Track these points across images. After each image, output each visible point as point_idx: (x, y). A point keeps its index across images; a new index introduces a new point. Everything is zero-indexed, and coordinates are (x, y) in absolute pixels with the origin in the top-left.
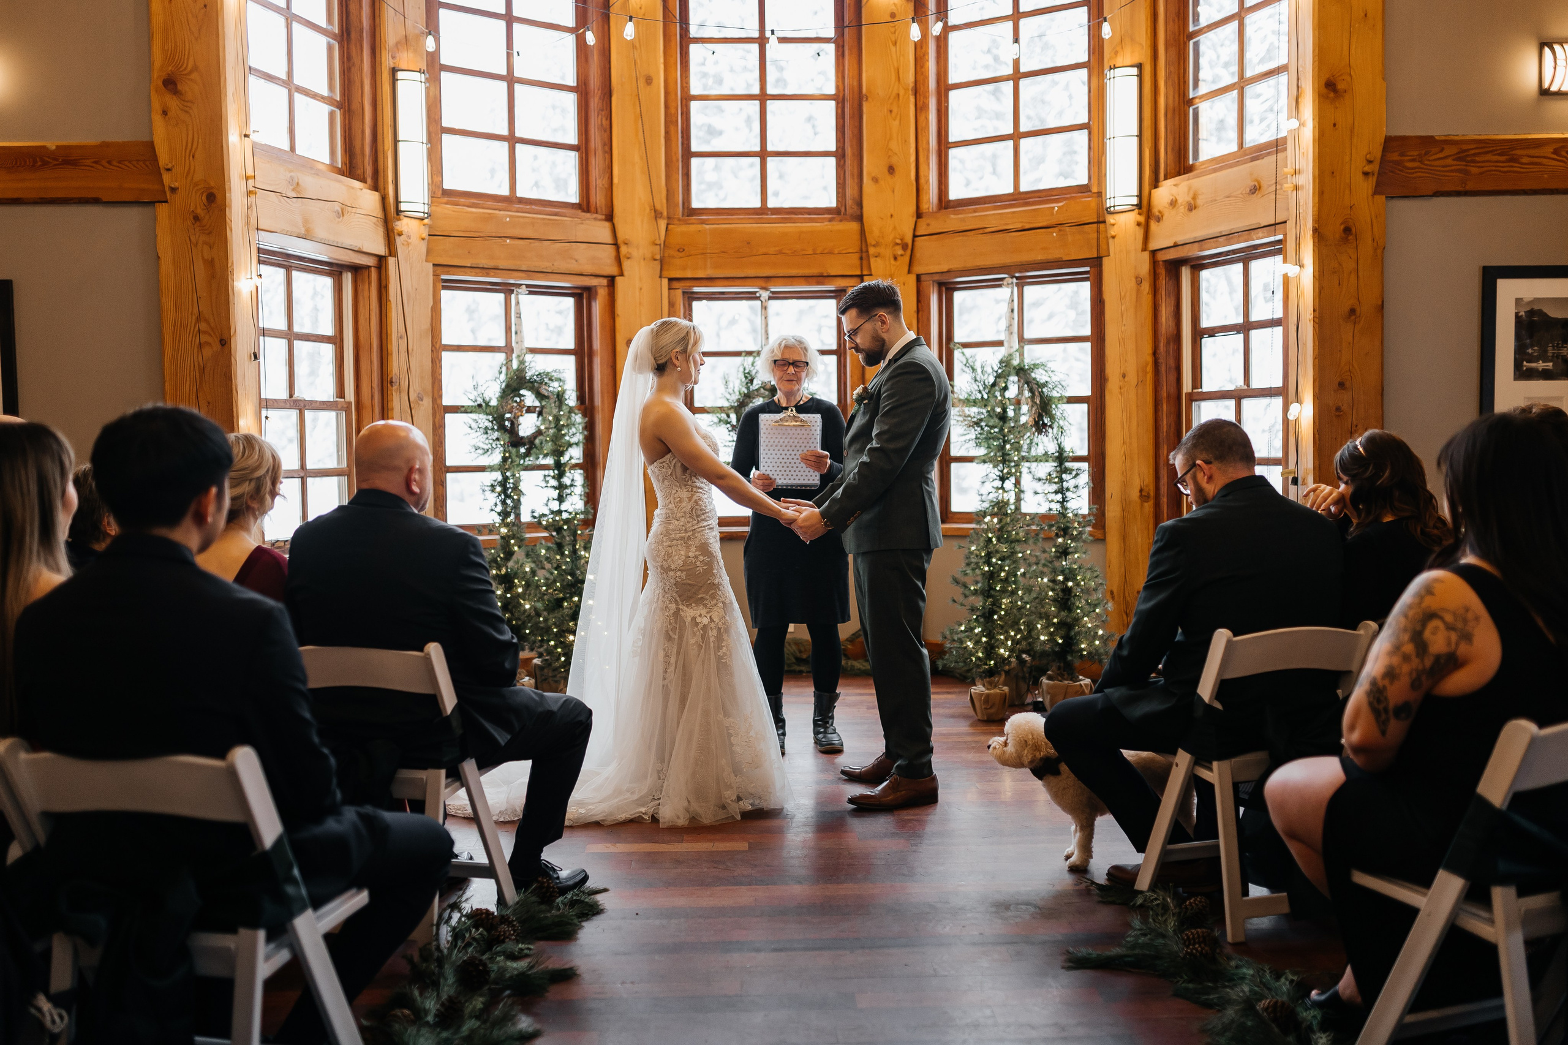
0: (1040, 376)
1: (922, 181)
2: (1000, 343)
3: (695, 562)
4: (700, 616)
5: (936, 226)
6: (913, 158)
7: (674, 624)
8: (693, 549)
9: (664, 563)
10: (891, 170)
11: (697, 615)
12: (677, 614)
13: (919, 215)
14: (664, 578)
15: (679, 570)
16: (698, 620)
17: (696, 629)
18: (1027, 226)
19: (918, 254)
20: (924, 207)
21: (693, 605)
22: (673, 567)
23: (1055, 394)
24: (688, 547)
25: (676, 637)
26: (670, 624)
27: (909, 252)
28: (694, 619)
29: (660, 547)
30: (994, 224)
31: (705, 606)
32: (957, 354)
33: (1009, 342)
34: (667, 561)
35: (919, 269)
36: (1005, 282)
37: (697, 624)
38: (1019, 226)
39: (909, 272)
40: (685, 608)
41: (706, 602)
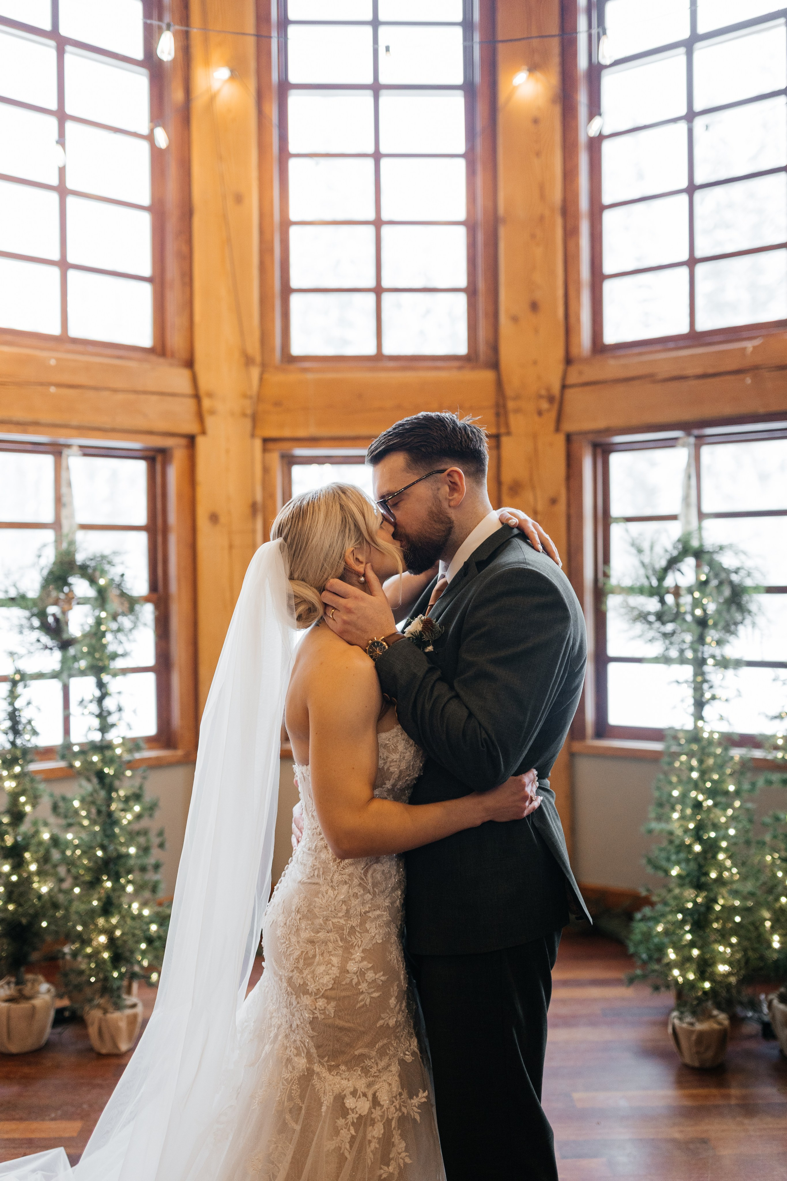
0: (727, 560)
1: (572, 320)
2: (674, 518)
3: (358, 983)
4: (354, 1093)
5: (591, 373)
6: (560, 292)
7: (298, 1101)
8: (358, 954)
9: (296, 974)
10: (534, 306)
11: (347, 1092)
12: (307, 1077)
13: (568, 361)
14: (291, 1004)
15: (323, 996)
16: (350, 1102)
17: (341, 1122)
18: (711, 371)
19: (568, 408)
20: (574, 351)
21: (343, 1067)
22: (312, 987)
23: (749, 582)
24: (348, 948)
25: (298, 1128)
26: (290, 1098)
27: (556, 406)
28: (340, 1099)
29: (294, 939)
30: (665, 371)
31: (366, 1071)
32: (616, 531)
33: (687, 516)
34: (301, 972)
35: (569, 426)
36: (680, 442)
37: (344, 1112)
38: (699, 371)
39: (557, 429)
40: (325, 1073)
41: (368, 1062)
